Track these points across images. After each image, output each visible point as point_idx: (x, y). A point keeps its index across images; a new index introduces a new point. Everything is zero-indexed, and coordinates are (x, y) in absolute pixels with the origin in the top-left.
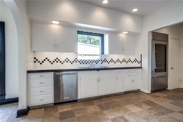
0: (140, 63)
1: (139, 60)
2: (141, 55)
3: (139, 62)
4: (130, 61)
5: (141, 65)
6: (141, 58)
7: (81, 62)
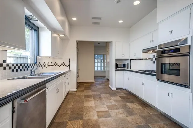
0: (69, 66)
1: (67, 64)
2: (70, 59)
3: (67, 65)
4: (56, 64)
5: (70, 68)
6: (70, 62)
7: (13, 68)
